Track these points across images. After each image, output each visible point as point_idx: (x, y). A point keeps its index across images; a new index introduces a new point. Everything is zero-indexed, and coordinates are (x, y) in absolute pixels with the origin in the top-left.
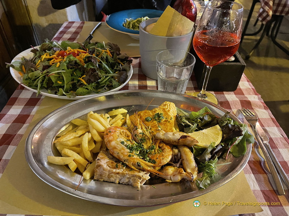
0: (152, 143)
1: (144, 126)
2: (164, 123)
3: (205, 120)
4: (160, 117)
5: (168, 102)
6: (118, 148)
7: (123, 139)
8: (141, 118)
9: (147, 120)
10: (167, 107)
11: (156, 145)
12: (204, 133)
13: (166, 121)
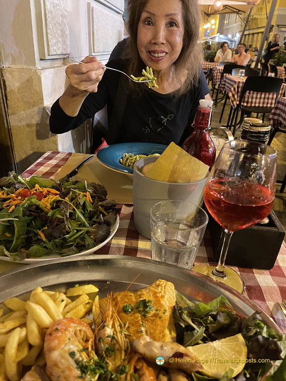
0: (124, 360)
1: (119, 321)
2: (152, 318)
3: (219, 322)
4: (146, 307)
5: (163, 281)
6: (61, 367)
7: (75, 347)
8: (116, 305)
9: (125, 310)
10: (161, 289)
11: (130, 365)
12: (215, 349)
13: (155, 315)
